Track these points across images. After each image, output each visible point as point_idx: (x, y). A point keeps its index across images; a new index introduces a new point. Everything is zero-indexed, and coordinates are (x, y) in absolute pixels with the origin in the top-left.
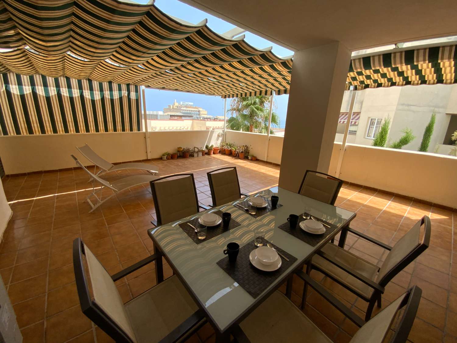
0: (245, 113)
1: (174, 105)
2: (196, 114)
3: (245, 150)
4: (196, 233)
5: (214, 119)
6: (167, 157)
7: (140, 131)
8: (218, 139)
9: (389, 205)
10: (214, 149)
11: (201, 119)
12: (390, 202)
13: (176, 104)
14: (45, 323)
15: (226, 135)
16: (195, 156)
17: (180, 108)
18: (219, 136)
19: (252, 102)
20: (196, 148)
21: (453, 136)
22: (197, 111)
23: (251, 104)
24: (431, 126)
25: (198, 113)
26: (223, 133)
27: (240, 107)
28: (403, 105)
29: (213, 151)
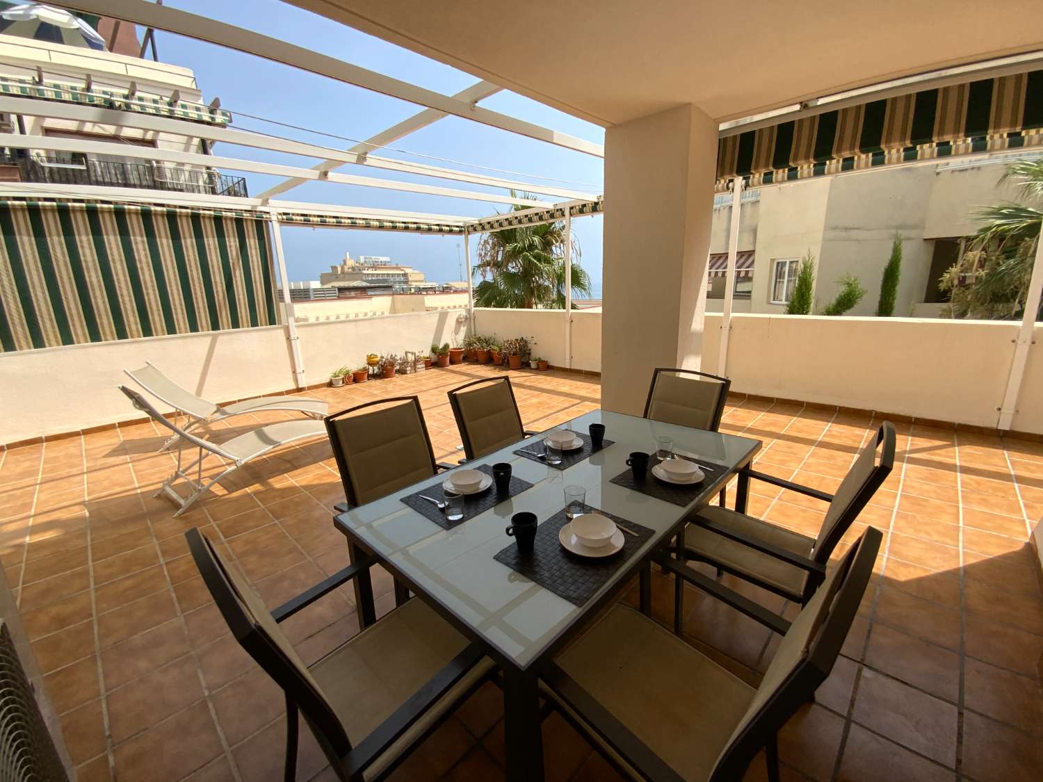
0: (513, 270)
2: (400, 282)
3: (520, 349)
4: (442, 510)
5: (441, 289)
6: (343, 379)
7: (275, 324)
8: (457, 332)
9: (828, 430)
10: (451, 352)
11: (413, 291)
12: (830, 424)
13: (350, 263)
14: (111, 759)
15: (476, 321)
16: (408, 372)
17: (360, 270)
18: (459, 323)
19: (524, 246)
20: (410, 353)
21: (942, 281)
22: (400, 274)
23: (524, 249)
24: (893, 265)
25: (402, 278)
26: (468, 315)
27: (499, 259)
28: (835, 228)
29: (448, 358)
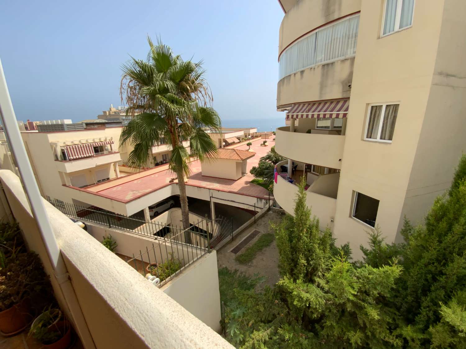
13: (114, 110)
17: (119, 113)
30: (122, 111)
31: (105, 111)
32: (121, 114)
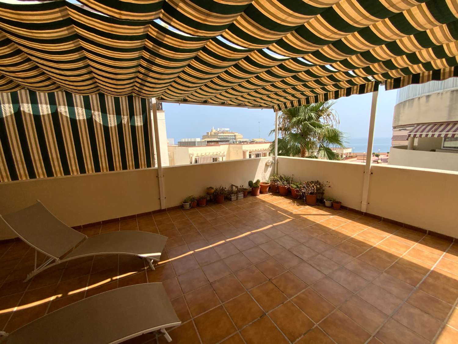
0: (295, 132)
1: (212, 131)
2: (232, 139)
3: (317, 190)
5: (250, 142)
6: (190, 204)
7: (151, 167)
8: (265, 171)
10: (261, 185)
11: (238, 142)
13: (214, 131)
15: (278, 164)
16: (232, 200)
18: (267, 166)
19: (305, 118)
20: (234, 186)
23: (305, 120)
25: (234, 137)
26: (274, 161)
27: (287, 126)
29: (259, 190)
30: (220, 132)
31: (208, 132)
32: (219, 135)
